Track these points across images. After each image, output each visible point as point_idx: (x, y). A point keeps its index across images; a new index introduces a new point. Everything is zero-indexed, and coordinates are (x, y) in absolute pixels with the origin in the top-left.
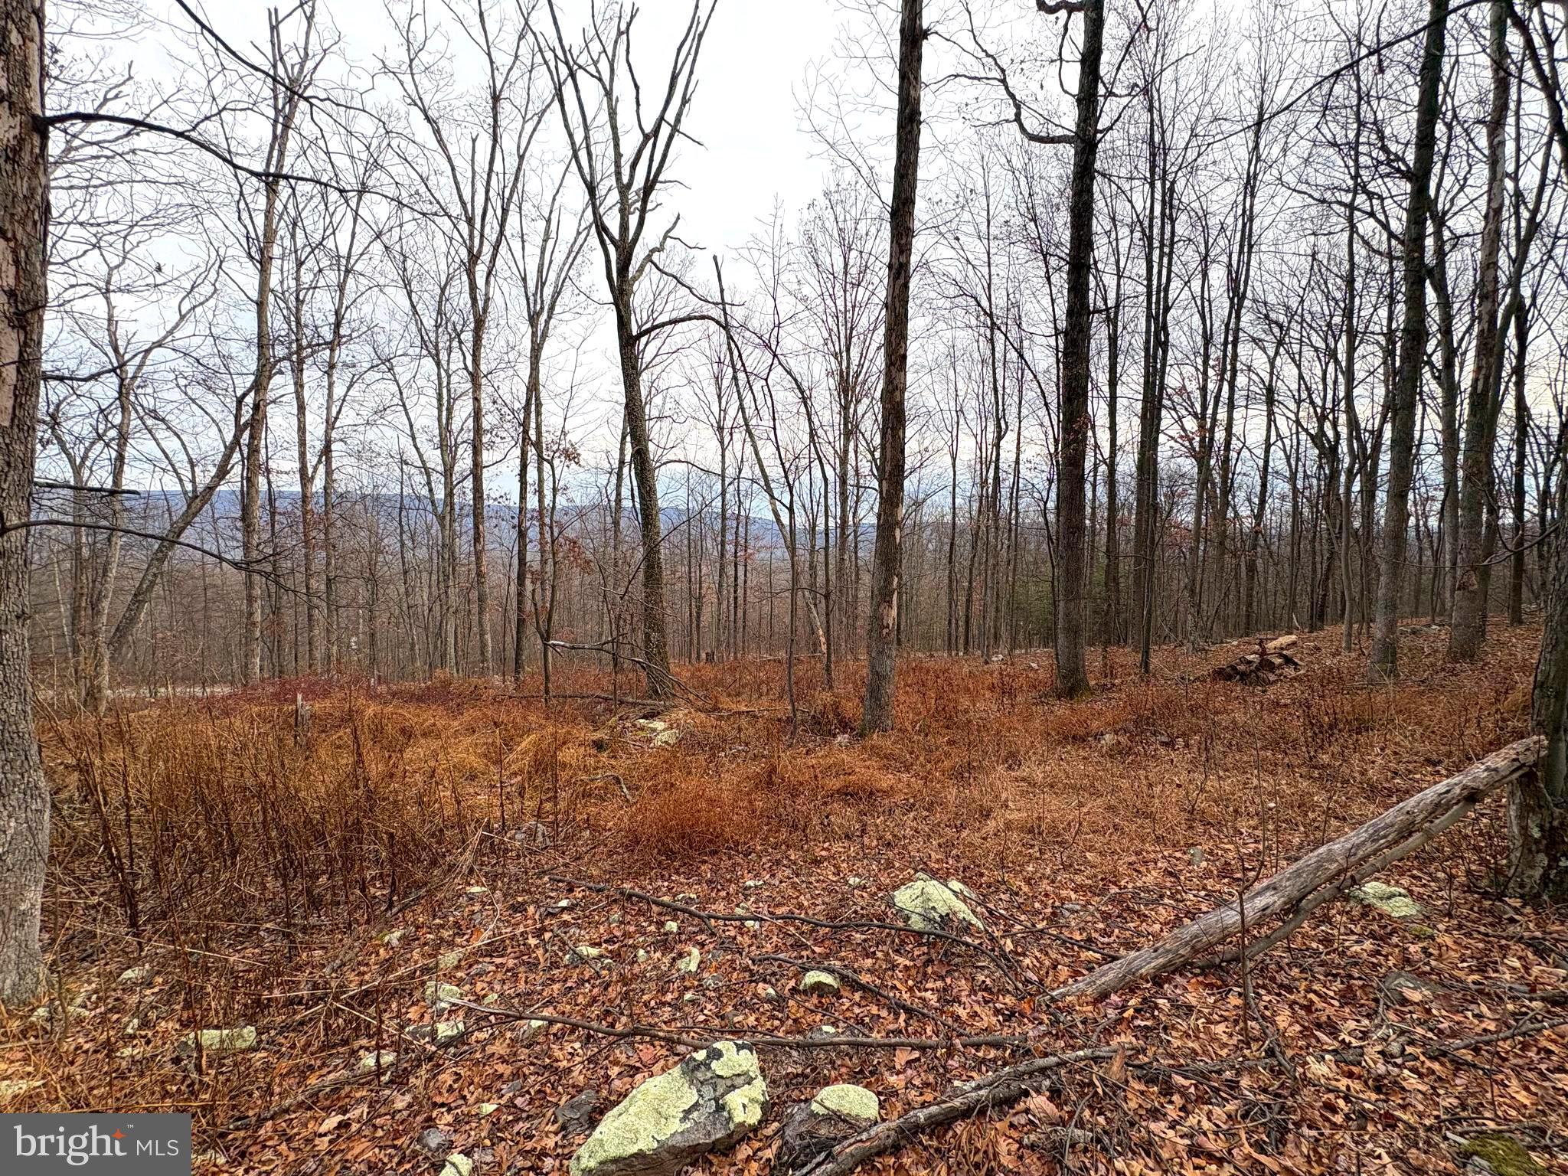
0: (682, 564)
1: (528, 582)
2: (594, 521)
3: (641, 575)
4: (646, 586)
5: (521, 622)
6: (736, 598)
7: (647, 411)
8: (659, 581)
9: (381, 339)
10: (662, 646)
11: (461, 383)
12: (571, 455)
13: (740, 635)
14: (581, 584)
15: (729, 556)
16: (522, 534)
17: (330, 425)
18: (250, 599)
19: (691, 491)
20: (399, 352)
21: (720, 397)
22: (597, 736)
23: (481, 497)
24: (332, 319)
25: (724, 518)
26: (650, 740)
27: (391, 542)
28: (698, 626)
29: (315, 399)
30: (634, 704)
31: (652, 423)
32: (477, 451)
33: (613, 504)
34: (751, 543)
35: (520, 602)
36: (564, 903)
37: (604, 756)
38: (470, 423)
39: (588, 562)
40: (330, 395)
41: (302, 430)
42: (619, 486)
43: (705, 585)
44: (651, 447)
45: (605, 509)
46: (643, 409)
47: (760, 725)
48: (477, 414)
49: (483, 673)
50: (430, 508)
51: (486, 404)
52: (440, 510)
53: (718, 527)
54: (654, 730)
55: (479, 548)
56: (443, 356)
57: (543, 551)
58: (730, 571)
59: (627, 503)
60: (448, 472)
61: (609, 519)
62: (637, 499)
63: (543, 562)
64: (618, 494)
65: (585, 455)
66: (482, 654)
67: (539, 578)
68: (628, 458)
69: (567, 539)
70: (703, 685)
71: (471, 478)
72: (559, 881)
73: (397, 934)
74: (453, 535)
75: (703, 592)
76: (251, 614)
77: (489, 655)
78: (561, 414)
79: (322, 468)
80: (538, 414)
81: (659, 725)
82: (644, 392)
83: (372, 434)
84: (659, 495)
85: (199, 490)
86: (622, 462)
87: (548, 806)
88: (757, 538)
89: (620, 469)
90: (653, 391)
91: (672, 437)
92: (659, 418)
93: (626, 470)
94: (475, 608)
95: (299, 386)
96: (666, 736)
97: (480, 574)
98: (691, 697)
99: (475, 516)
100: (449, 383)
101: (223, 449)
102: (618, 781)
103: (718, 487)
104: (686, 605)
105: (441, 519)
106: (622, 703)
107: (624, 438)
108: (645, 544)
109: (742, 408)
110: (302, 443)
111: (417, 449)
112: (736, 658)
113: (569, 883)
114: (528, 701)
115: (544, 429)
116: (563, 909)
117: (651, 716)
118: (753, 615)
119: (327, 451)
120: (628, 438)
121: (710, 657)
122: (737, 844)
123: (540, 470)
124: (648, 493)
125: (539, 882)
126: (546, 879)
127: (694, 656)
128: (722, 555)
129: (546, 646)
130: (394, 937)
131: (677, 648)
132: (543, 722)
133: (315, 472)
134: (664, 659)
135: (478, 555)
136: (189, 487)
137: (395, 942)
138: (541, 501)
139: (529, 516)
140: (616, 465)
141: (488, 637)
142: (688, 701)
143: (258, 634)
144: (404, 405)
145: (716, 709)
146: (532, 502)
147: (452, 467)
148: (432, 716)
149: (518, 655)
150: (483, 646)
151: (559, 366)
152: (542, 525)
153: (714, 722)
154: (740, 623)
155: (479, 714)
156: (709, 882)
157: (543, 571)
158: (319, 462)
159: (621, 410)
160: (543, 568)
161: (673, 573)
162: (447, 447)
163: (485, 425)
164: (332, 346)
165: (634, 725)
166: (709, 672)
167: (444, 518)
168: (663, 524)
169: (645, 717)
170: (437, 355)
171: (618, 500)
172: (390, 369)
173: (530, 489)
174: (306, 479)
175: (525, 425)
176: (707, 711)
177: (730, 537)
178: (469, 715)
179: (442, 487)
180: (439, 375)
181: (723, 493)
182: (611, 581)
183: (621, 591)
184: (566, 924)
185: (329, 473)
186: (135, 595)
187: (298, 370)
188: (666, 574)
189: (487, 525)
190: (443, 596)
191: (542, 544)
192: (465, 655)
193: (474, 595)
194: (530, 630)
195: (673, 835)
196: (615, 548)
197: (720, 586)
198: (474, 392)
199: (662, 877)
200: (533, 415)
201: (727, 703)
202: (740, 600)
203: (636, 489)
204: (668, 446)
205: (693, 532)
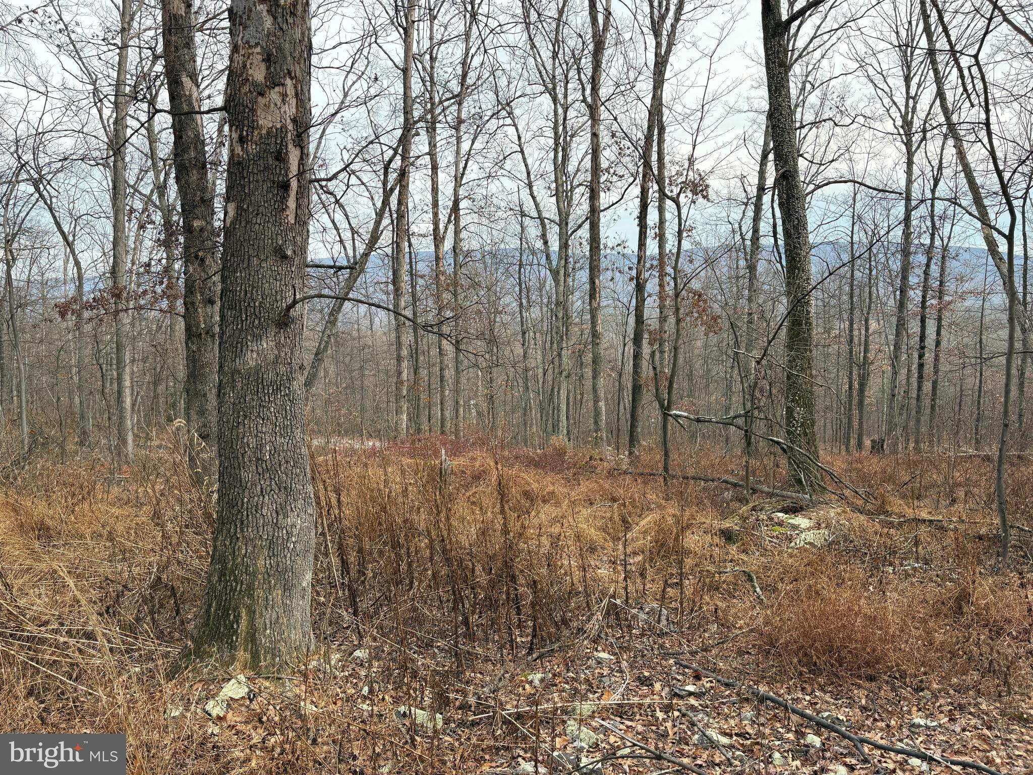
0: (841, 319)
1: (645, 342)
2: (723, 268)
3: (783, 332)
4: (790, 347)
5: (637, 389)
6: (921, 366)
7: (798, 116)
8: (807, 341)
9: (503, 82)
10: (808, 424)
11: (577, 116)
12: (698, 188)
13: (925, 419)
14: (706, 346)
15: (913, 306)
16: (640, 288)
17: (458, 180)
18: (399, 359)
19: (857, 219)
20: (518, 94)
21: (908, 79)
22: (727, 524)
23: (598, 248)
24: (459, 71)
25: (906, 252)
26: (790, 539)
27: (509, 302)
28: (861, 403)
29: (446, 157)
30: (771, 495)
31: (804, 131)
32: (594, 196)
33: (748, 243)
34: (951, 286)
35: (636, 366)
36: (691, 688)
37: (733, 549)
38: (587, 163)
39: (715, 319)
40: (458, 152)
41: (435, 190)
42: (756, 219)
43: (872, 347)
44: (802, 164)
45: (738, 251)
46: (792, 113)
47: (949, 541)
48: (595, 152)
49: (597, 442)
50: (543, 261)
51: (605, 138)
52: (554, 263)
53: (896, 265)
54: (795, 527)
55: (595, 305)
56: (560, 91)
57: (662, 307)
58: (914, 327)
59: (767, 241)
60: (563, 222)
61: (742, 263)
62: (781, 235)
63: (663, 319)
64: (756, 230)
65: (715, 184)
66: (596, 423)
67: (658, 338)
68: (770, 182)
69: (690, 291)
70: (864, 478)
71: (587, 226)
72: (685, 667)
73: (539, 676)
74: (568, 292)
75: (871, 356)
76: (400, 373)
77: (603, 424)
78: (689, 140)
79: (451, 227)
80: (661, 141)
81: (802, 521)
82: (794, 91)
83: (494, 187)
84: (810, 227)
85: (358, 257)
86: (761, 189)
87: (671, 592)
88: (961, 279)
89: (759, 197)
90: (808, 86)
91: (833, 146)
92: (814, 124)
93: (767, 198)
94: (588, 372)
95: (432, 145)
96: (810, 536)
97: (595, 334)
98: (847, 492)
99: (592, 269)
100: (565, 119)
101: (374, 216)
102: (750, 579)
103: (899, 210)
104: (844, 374)
105: (555, 273)
106: (754, 491)
107: (765, 156)
108: (788, 293)
109: (940, 94)
110: (435, 204)
111: (534, 198)
112: (917, 450)
113: (695, 671)
114: (646, 477)
115: (667, 159)
116: (691, 694)
117: (794, 510)
118: (947, 390)
119: (455, 208)
120: (771, 156)
121: (877, 447)
122: (903, 675)
123: (661, 210)
124: (796, 227)
125: (664, 663)
126: (671, 661)
127: (853, 442)
128: (902, 305)
129: (665, 416)
130: (537, 677)
131: (829, 432)
132: (663, 502)
133: (445, 232)
134: (811, 442)
135: (593, 313)
136: (350, 253)
137: (537, 682)
138: (661, 246)
139: (648, 265)
140: (753, 191)
141: (602, 404)
142: (842, 497)
143: (405, 392)
144: (522, 152)
145: (882, 510)
146: (652, 248)
147: (568, 215)
148: (551, 483)
149: (633, 426)
150: (597, 414)
151: (689, 83)
152: (662, 275)
153: (878, 526)
154: (927, 402)
155: (596, 486)
156: (864, 709)
157: (662, 330)
158: (449, 221)
159: (763, 119)
160: (661, 327)
161: (828, 331)
162: (562, 195)
163: (604, 164)
164: (459, 99)
165: (771, 519)
166: (874, 465)
167: (558, 272)
168: (815, 268)
169: (785, 511)
170: (554, 88)
171: (755, 238)
172: (510, 114)
173: (650, 233)
174: (438, 239)
175: (646, 157)
176: (869, 513)
177: (914, 280)
178: (585, 487)
179: (556, 237)
180: (556, 111)
181: (907, 219)
182: (743, 341)
183: (756, 354)
184: (692, 708)
185: (457, 232)
186: (316, 355)
187: (431, 130)
188: (817, 332)
189: (603, 278)
190: (557, 360)
191: (662, 297)
192: (577, 423)
193: (588, 357)
194: (647, 397)
195: (818, 645)
196: (750, 300)
197: (897, 347)
198: (593, 126)
199: (803, 689)
200: (655, 144)
201: (897, 504)
202: (928, 369)
203: (779, 222)
204: (826, 160)
205: (857, 274)
